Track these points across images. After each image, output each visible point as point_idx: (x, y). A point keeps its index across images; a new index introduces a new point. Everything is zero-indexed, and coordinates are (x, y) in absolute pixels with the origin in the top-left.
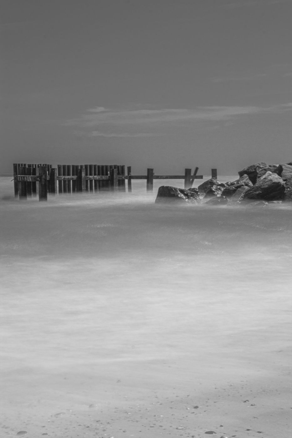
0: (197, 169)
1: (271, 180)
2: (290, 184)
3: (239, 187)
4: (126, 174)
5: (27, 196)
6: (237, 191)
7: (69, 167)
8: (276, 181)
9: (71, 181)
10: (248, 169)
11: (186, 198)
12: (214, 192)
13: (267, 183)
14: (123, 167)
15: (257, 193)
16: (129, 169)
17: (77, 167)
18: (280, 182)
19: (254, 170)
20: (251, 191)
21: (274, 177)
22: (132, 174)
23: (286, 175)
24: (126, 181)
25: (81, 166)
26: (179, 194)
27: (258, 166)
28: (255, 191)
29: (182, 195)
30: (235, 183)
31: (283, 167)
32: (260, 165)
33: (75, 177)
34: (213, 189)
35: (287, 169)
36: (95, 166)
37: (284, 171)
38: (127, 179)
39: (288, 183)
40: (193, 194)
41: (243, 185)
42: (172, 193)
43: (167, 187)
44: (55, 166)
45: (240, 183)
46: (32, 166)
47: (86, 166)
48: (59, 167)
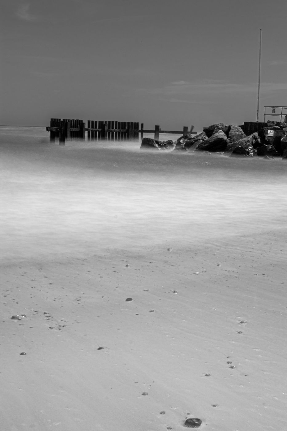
0: (193, 127)
1: (217, 137)
2: (233, 140)
3: (197, 141)
4: (140, 129)
5: (55, 141)
6: (194, 144)
7: (96, 122)
8: (221, 137)
9: (98, 132)
10: (209, 128)
11: (159, 147)
12: (182, 143)
13: (214, 138)
14: (138, 124)
15: (206, 145)
16: (142, 125)
17: (103, 122)
18: (223, 138)
19: (213, 129)
20: (202, 144)
21: (220, 134)
22: (144, 129)
23: (232, 134)
24: (140, 133)
25: (106, 122)
26: (155, 144)
27: (216, 126)
28: (205, 144)
29: (157, 145)
30: (195, 137)
31: (232, 127)
32: (219, 125)
33: (100, 130)
34: (181, 142)
35: (234, 129)
36: (116, 122)
37: (231, 130)
38: (140, 132)
39: (231, 139)
40: (165, 144)
41: (200, 140)
42: (150, 143)
43: (147, 139)
44: (86, 122)
45: (198, 138)
46: (66, 120)
47: (109, 122)
48: (89, 122)
